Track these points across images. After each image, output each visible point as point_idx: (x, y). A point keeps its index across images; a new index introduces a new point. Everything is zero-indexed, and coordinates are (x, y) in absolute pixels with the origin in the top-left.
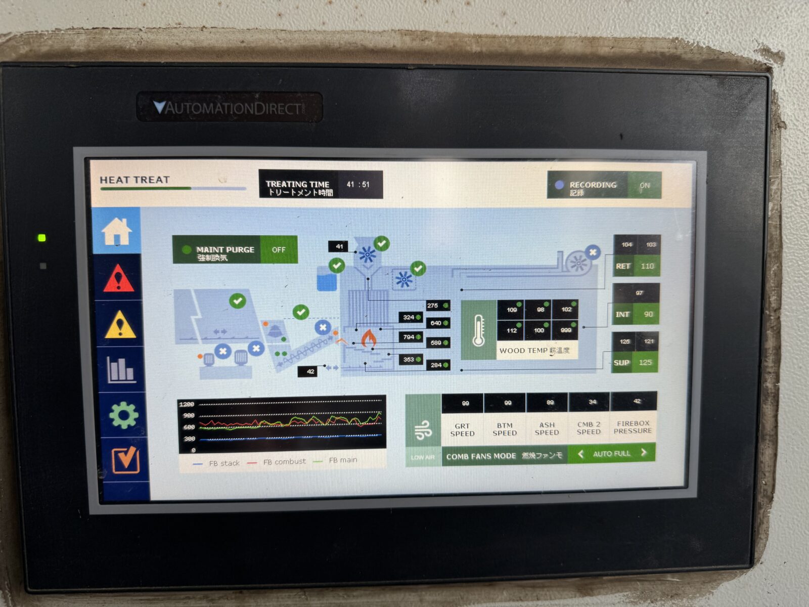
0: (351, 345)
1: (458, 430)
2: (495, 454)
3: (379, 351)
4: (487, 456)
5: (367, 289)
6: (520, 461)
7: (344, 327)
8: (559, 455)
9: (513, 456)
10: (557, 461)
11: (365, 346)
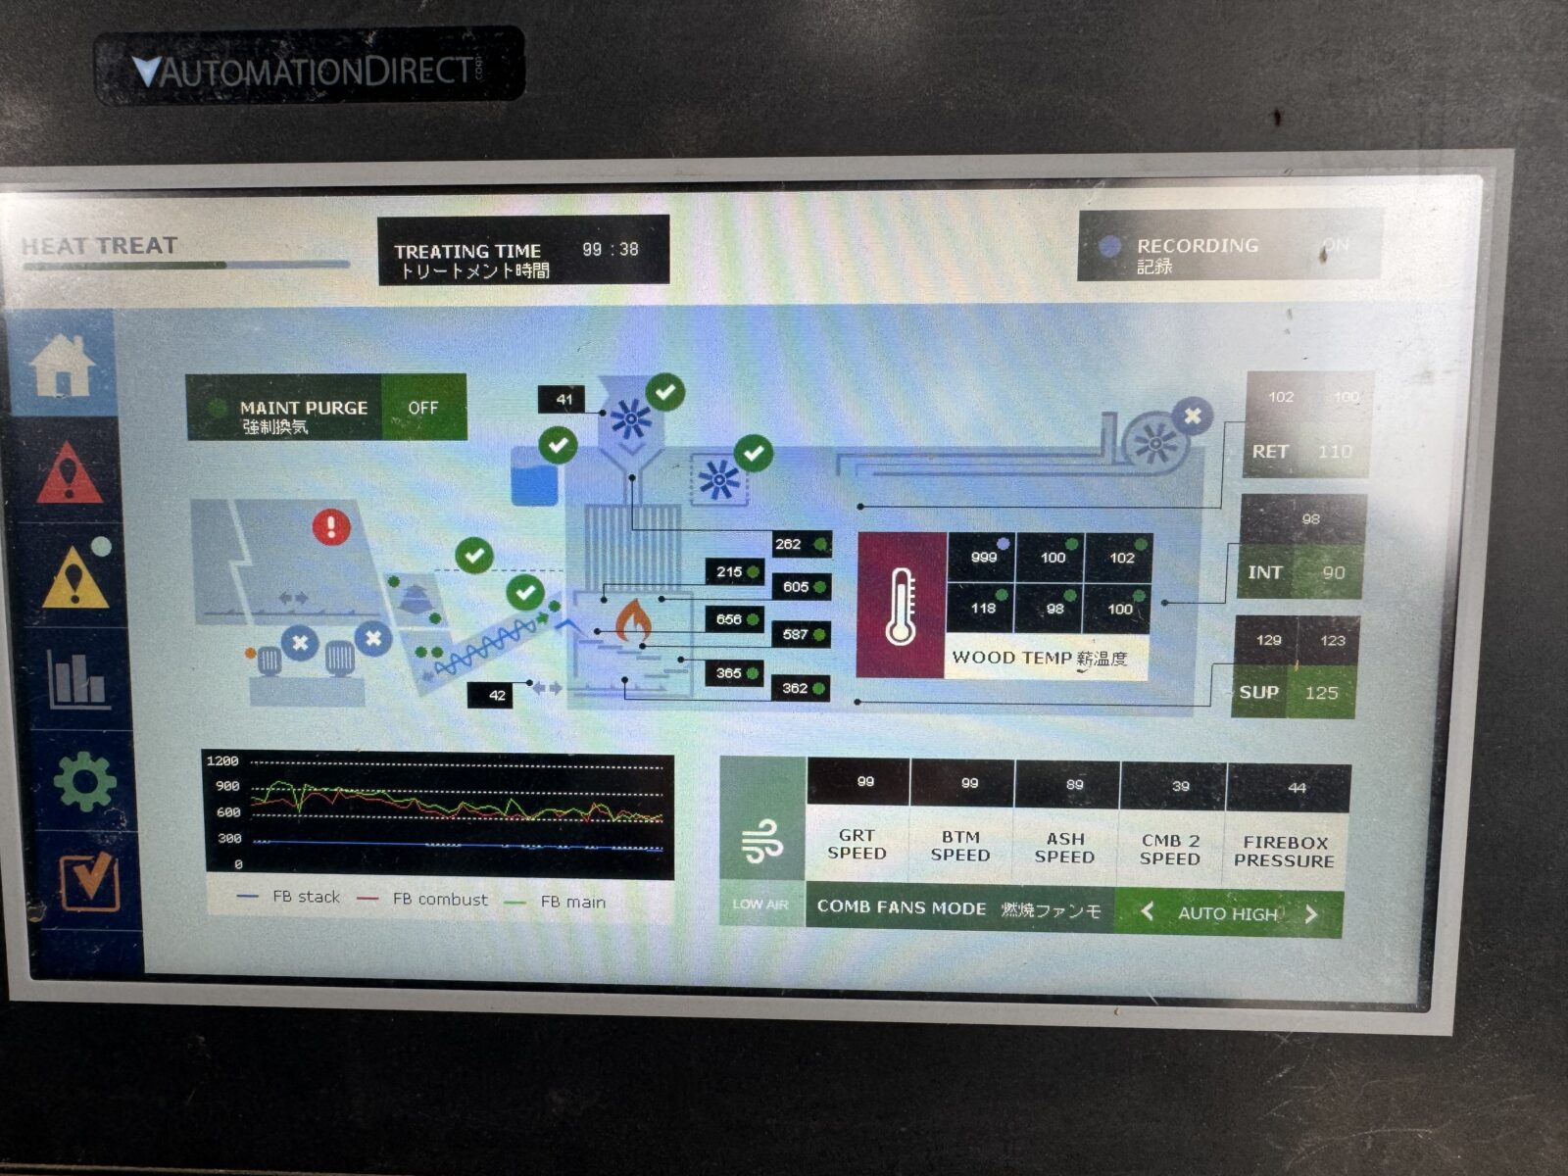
0: (594, 637)
1: (846, 844)
2: (935, 904)
3: (656, 652)
4: (914, 908)
5: (629, 502)
6: (994, 921)
7: (576, 594)
8: (1094, 910)
9: (979, 909)
10: (1084, 925)
11: (624, 638)
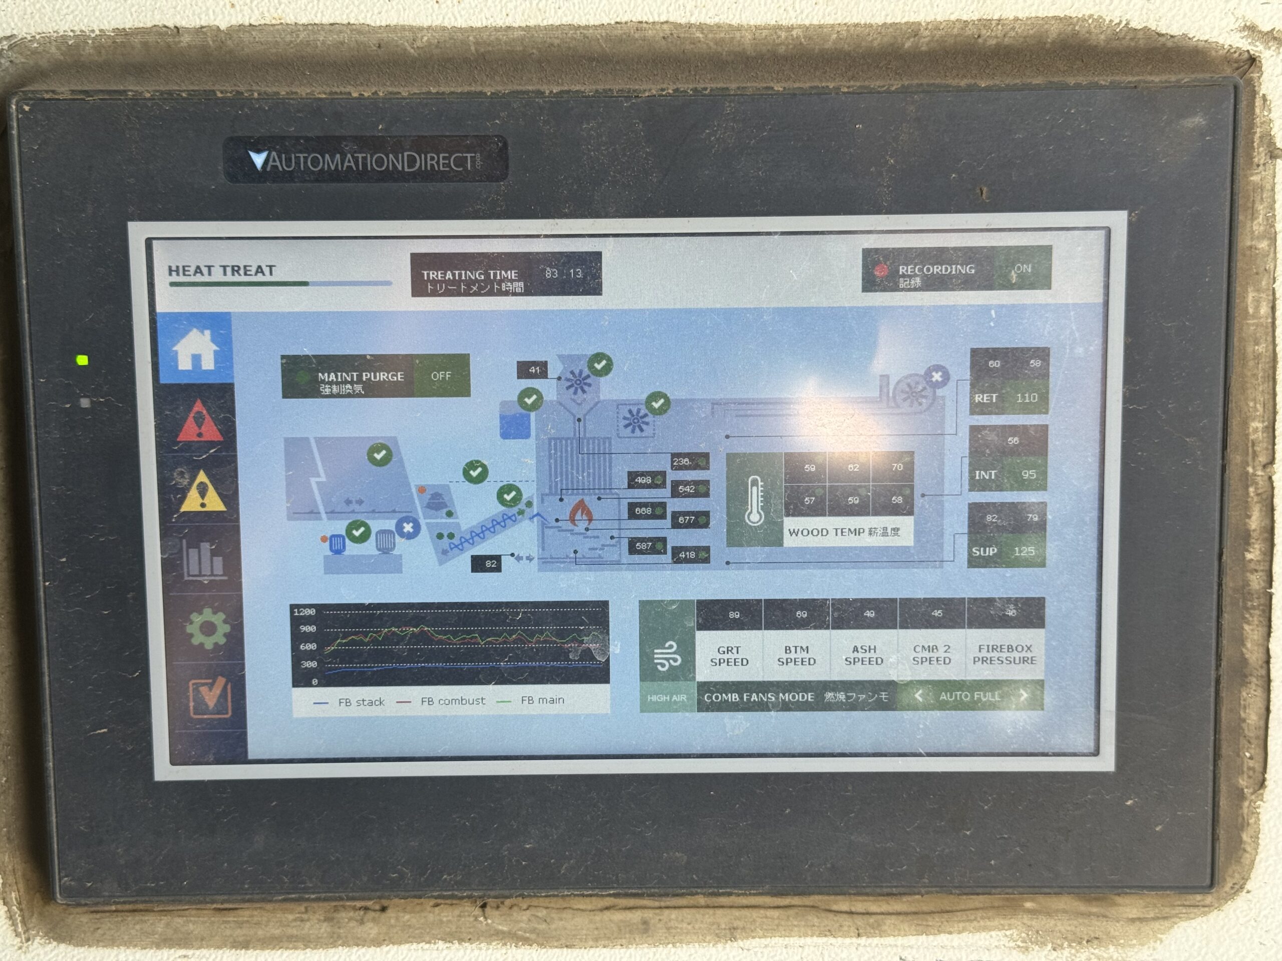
0: (554, 524)
1: (722, 656)
2: (781, 695)
3: (596, 533)
4: (768, 698)
5: (577, 436)
6: (820, 705)
7: (542, 495)
8: (884, 695)
9: (809, 697)
10: (879, 706)
11: (575, 525)
